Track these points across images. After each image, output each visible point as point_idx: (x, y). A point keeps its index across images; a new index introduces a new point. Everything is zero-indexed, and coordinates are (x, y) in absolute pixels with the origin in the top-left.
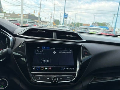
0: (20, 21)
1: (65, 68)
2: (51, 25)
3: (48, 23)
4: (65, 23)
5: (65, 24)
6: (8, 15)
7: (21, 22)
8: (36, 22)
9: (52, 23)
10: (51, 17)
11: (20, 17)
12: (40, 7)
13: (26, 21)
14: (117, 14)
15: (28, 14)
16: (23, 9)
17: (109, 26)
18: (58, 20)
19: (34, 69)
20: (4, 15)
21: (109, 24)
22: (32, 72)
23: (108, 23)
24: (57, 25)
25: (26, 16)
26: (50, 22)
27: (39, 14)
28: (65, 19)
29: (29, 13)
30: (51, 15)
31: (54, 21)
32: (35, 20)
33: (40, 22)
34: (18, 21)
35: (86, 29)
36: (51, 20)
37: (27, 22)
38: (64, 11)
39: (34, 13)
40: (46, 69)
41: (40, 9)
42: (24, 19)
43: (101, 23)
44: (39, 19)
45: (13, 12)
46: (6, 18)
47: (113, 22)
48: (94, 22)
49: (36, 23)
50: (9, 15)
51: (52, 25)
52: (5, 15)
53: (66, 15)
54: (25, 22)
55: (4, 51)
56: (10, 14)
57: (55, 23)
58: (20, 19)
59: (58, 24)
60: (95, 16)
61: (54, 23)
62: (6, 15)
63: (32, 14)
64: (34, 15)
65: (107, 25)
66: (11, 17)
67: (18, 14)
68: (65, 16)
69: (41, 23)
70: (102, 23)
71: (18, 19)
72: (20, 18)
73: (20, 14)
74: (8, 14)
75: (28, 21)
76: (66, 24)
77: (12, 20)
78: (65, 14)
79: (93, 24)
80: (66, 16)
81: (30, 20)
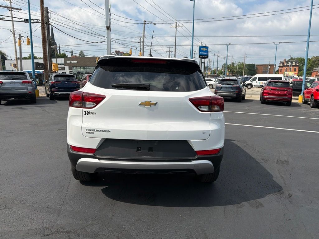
66: (79, 66)
67: (94, 58)
68: (202, 53)
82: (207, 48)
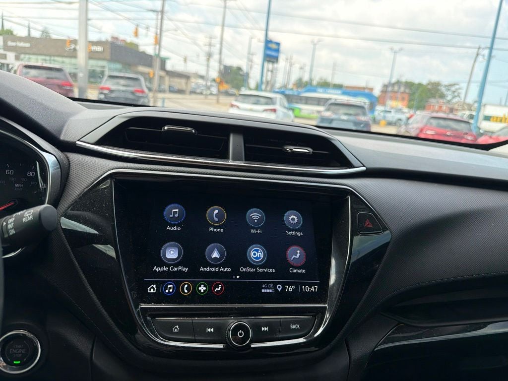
0: (73, 71)
1: (279, 288)
2: (208, 88)
3: (194, 82)
4: (267, 83)
5: (270, 85)
6: (22, 44)
7: (81, 75)
8: (142, 74)
9: (214, 80)
10: (209, 55)
11: (73, 54)
12: (162, 12)
13: (98, 69)
14: (489, 45)
15: (110, 39)
16: (88, 19)
17: (454, 97)
18: (239, 69)
19: (152, 289)
20: (5, 42)
21: (453, 89)
22: (143, 306)
23: (451, 85)
24: (234, 91)
25: (99, 49)
26: (202, 77)
27: (158, 42)
28: (270, 66)
29: (113, 38)
30: (210, 45)
31: (220, 72)
32: (141, 69)
33: (161, 77)
34: (68, 69)
35: (359, 111)
36: (208, 66)
37: (107, 73)
38: (267, 30)
39: (136, 34)
40: (202, 289)
41: (162, 19)
42: (92, 62)
43: (420, 85)
44: (157, 64)
45: (45, 32)
46: (11, 56)
47: (469, 82)
48: (394, 80)
49: (145, 79)
50: (27, 45)
51: (214, 90)
52: (10, 43)
53: (274, 46)
54: (95, 76)
55: (24, 220)
56: (28, 38)
57: (227, 82)
58: (73, 61)
59: (238, 88)
60: (395, 52)
61: (220, 83)
62: (13, 44)
63: (124, 41)
64: (137, 46)
65: (445, 92)
66: (34, 54)
67: (64, 41)
68: (269, 52)
69: (167, 78)
70: (425, 82)
71: (67, 60)
72: (75, 57)
73: (75, 42)
74: (21, 39)
75: (110, 69)
76: (273, 86)
77: (39, 64)
78: (268, 42)
79: (386, 86)
80: (272, 52)
81: (119, 66)
82: (278, 44)
